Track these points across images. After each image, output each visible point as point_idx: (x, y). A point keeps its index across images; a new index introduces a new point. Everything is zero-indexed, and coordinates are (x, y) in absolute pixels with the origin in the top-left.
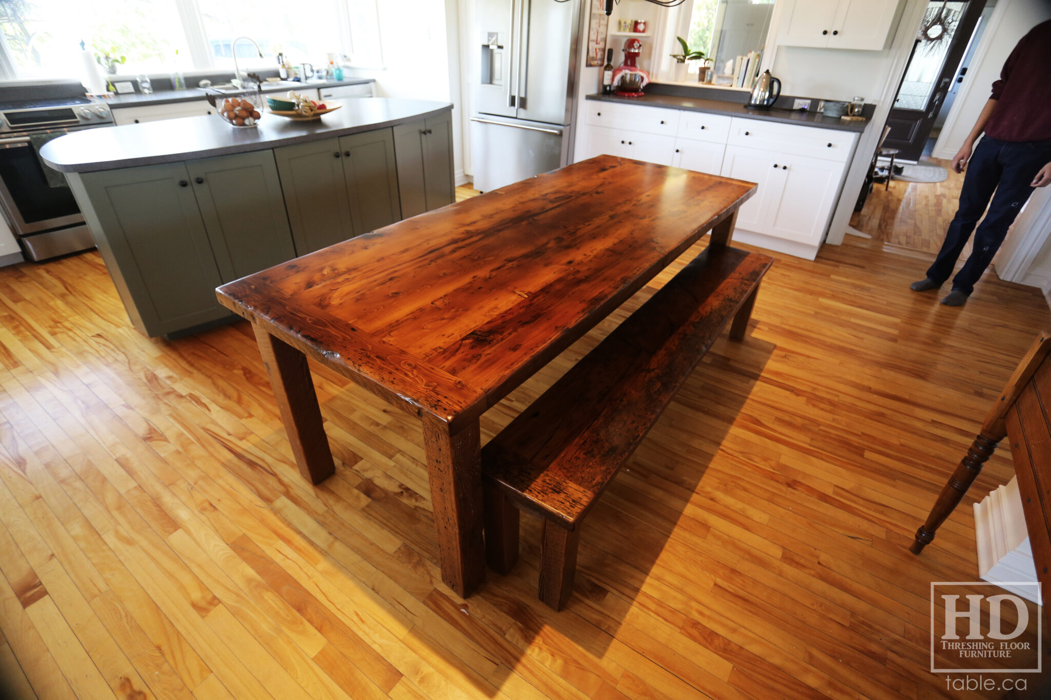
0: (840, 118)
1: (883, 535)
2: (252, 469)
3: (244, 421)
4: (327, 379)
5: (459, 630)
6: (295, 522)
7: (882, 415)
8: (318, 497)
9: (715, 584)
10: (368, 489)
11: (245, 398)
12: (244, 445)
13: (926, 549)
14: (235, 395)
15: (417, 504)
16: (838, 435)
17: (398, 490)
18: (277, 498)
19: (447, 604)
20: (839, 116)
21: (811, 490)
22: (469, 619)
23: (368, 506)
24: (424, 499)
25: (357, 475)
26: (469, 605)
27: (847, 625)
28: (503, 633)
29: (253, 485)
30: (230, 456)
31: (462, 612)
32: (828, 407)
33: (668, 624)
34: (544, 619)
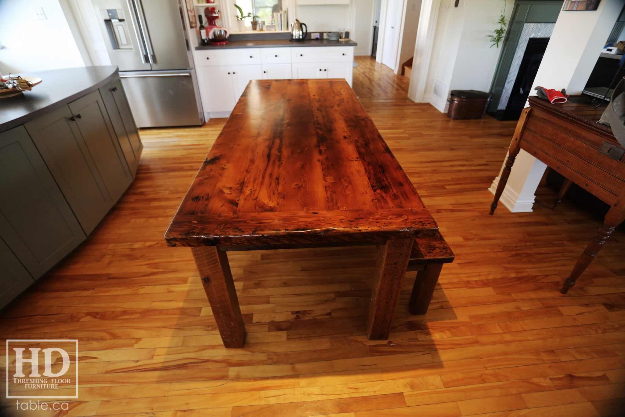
0: (338, 40)
1: (479, 214)
2: (186, 369)
3: (136, 346)
4: (169, 284)
5: (400, 354)
6: (257, 375)
7: (435, 170)
8: (253, 352)
9: (458, 264)
10: (276, 327)
11: (118, 331)
12: (156, 360)
13: (496, 211)
14: (105, 335)
15: (313, 315)
16: (432, 185)
17: (294, 316)
18: (228, 372)
19: (382, 348)
20: (337, 39)
21: (446, 210)
22: (398, 346)
23: (288, 336)
24: (313, 311)
25: (261, 324)
26: (391, 340)
27: (501, 250)
28: (417, 340)
29: (200, 377)
30: (157, 373)
31: (392, 346)
32: (418, 175)
33: (461, 289)
34: (424, 321)
